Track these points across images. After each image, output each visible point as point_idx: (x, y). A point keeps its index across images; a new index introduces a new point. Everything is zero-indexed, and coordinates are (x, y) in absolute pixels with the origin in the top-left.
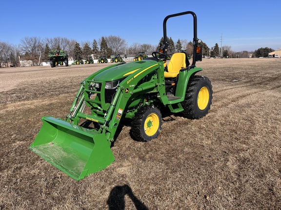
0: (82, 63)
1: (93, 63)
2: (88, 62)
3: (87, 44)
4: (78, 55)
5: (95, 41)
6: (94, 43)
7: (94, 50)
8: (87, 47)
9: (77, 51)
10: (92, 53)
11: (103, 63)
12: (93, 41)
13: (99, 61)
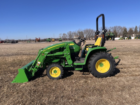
0: (125, 39)
1: (131, 39)
2: (128, 39)
3: (131, 29)
4: (125, 35)
5: (136, 27)
6: (136, 28)
7: (135, 32)
8: (131, 30)
9: (124, 33)
10: (133, 34)
11: (138, 39)
12: (135, 27)
13: (135, 38)
